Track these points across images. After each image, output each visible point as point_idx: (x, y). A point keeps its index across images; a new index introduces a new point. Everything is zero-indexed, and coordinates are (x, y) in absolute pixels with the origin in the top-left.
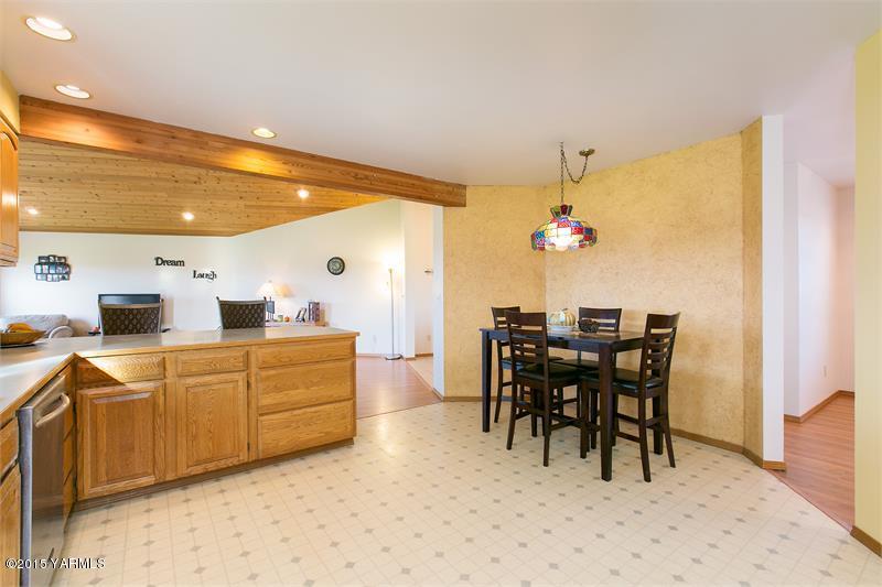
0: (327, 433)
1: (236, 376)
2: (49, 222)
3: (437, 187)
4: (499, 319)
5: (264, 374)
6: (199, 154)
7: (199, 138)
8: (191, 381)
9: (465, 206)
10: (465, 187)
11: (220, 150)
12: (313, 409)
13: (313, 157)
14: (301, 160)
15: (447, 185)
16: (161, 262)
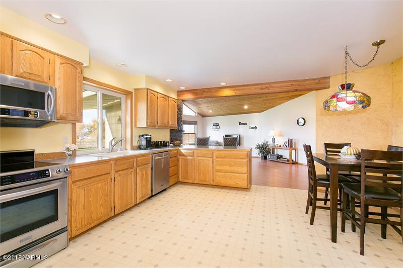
0: (237, 184)
1: (209, 159)
2: (215, 114)
3: (307, 82)
4: (328, 149)
5: (217, 159)
6: (209, 94)
7: (210, 90)
8: (199, 158)
9: (329, 88)
10: (329, 78)
11: (215, 92)
12: (232, 174)
13: (244, 86)
14: (239, 88)
15: (314, 80)
16: (241, 124)
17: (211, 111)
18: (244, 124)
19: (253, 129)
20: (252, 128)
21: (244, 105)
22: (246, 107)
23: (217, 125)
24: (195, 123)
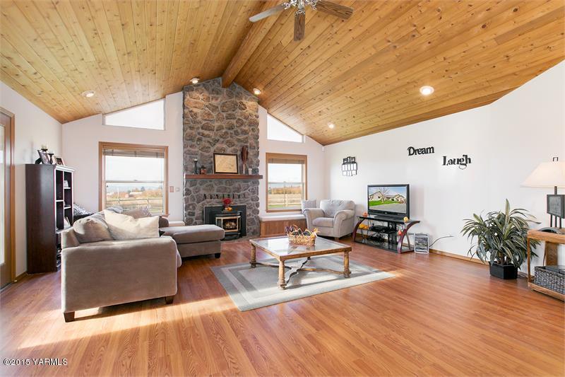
16: (413, 151)
17: (331, 126)
18: (424, 151)
19: (456, 166)
20: (452, 162)
21: (418, 83)
22: (426, 91)
23: (349, 161)
24: (301, 160)
